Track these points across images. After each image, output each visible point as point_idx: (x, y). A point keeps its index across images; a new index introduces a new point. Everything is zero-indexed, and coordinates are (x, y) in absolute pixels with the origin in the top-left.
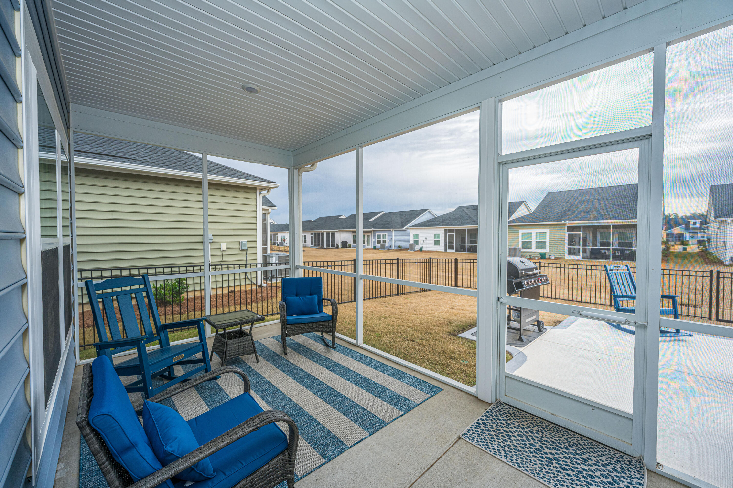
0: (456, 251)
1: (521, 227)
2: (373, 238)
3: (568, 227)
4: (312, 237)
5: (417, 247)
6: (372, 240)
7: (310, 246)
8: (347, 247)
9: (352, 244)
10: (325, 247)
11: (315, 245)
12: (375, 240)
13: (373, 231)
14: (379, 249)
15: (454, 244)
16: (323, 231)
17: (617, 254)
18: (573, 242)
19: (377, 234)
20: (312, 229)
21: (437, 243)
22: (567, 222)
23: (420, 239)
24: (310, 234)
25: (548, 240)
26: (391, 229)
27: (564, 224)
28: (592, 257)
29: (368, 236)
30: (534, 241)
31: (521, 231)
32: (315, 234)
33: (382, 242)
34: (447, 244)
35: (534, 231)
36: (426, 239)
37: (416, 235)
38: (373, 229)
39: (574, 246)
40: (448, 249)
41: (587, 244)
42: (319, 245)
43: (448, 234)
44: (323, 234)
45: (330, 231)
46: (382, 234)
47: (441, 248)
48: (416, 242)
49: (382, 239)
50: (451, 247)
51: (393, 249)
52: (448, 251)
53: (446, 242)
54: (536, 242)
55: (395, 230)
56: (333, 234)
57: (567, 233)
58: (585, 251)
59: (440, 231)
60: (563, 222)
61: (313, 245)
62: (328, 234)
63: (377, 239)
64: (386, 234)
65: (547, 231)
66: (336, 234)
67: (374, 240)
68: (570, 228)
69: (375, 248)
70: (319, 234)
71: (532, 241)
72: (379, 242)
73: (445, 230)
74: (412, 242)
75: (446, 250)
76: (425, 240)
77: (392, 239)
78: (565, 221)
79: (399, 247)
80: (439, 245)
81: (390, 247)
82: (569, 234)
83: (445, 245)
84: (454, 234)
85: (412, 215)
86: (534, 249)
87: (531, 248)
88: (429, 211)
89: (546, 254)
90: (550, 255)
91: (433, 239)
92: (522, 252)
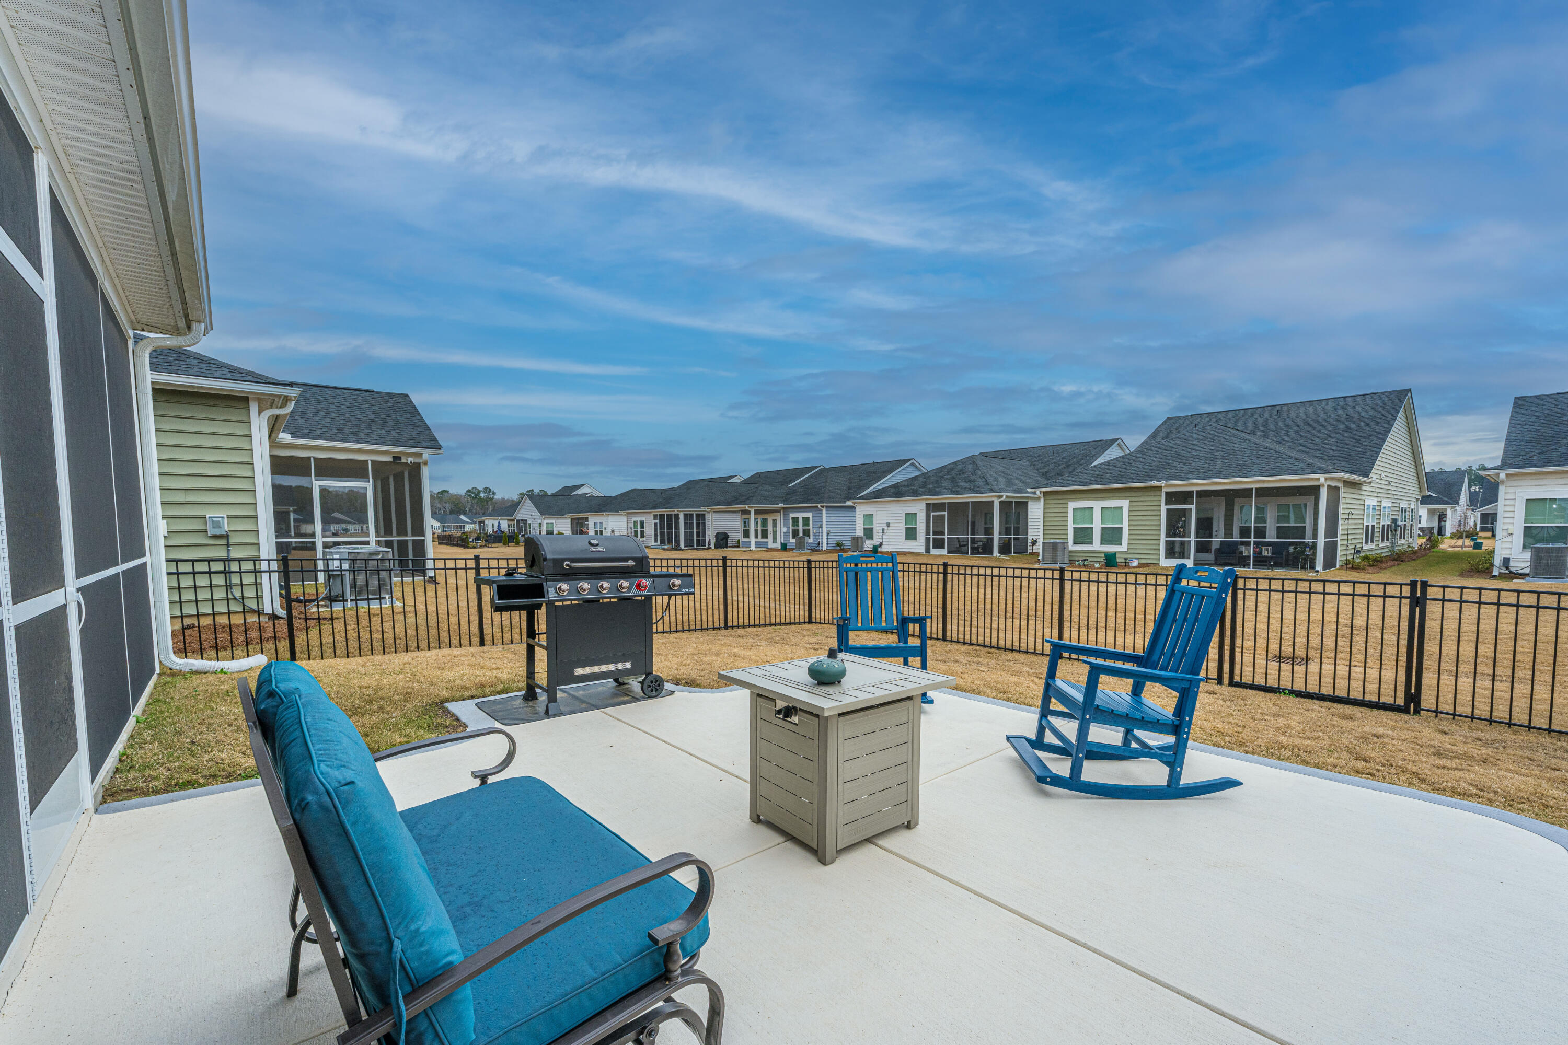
0: (949, 552)
1: (1073, 496)
2: (784, 525)
3: (1167, 493)
4: (656, 524)
5: (868, 545)
6: (781, 530)
7: (654, 544)
8: (727, 547)
9: (742, 539)
10: (682, 546)
11: (662, 542)
12: (788, 530)
13: (784, 508)
14: (792, 550)
15: (946, 537)
16: (676, 511)
17: (1265, 554)
18: (1178, 528)
19: (792, 515)
20: (655, 507)
21: (911, 534)
22: (1163, 483)
23: (877, 527)
24: (652, 517)
25: (1125, 526)
26: (819, 505)
27: (1160, 488)
28: (1218, 562)
29: (774, 522)
30: (1097, 526)
31: (1072, 505)
32: (662, 517)
33: (801, 534)
34: (932, 536)
35: (1097, 505)
36: (888, 525)
37: (869, 518)
38: (781, 505)
39: (1180, 537)
40: (934, 547)
41: (1214, 533)
42: (670, 541)
43: (932, 514)
44: (677, 516)
45: (694, 511)
46: (801, 516)
47: (918, 545)
48: (869, 533)
49: (801, 528)
50: (939, 544)
51: (824, 548)
52: (934, 551)
53: (928, 532)
54: (1102, 528)
55: (827, 507)
56: (701, 517)
57: (1164, 508)
58: (1202, 548)
59: (917, 507)
60: (1154, 483)
61: (659, 543)
62: (688, 517)
63: (791, 528)
64: (810, 515)
65: (1125, 503)
66: (708, 518)
67: (785, 530)
68: (1172, 497)
69: (784, 547)
70: (669, 516)
71: (1093, 526)
72: (795, 533)
73: (928, 505)
74: (859, 532)
75: (928, 551)
76: (886, 528)
77: (821, 527)
78: (1158, 480)
79: (838, 544)
80: (915, 539)
81: (819, 544)
82: (1168, 510)
83: (928, 540)
84: (946, 513)
85: (874, 473)
86: (1097, 545)
87: (1091, 544)
88: (912, 464)
89: (1118, 555)
90: (1126, 559)
91: (902, 527)
92: (1071, 552)
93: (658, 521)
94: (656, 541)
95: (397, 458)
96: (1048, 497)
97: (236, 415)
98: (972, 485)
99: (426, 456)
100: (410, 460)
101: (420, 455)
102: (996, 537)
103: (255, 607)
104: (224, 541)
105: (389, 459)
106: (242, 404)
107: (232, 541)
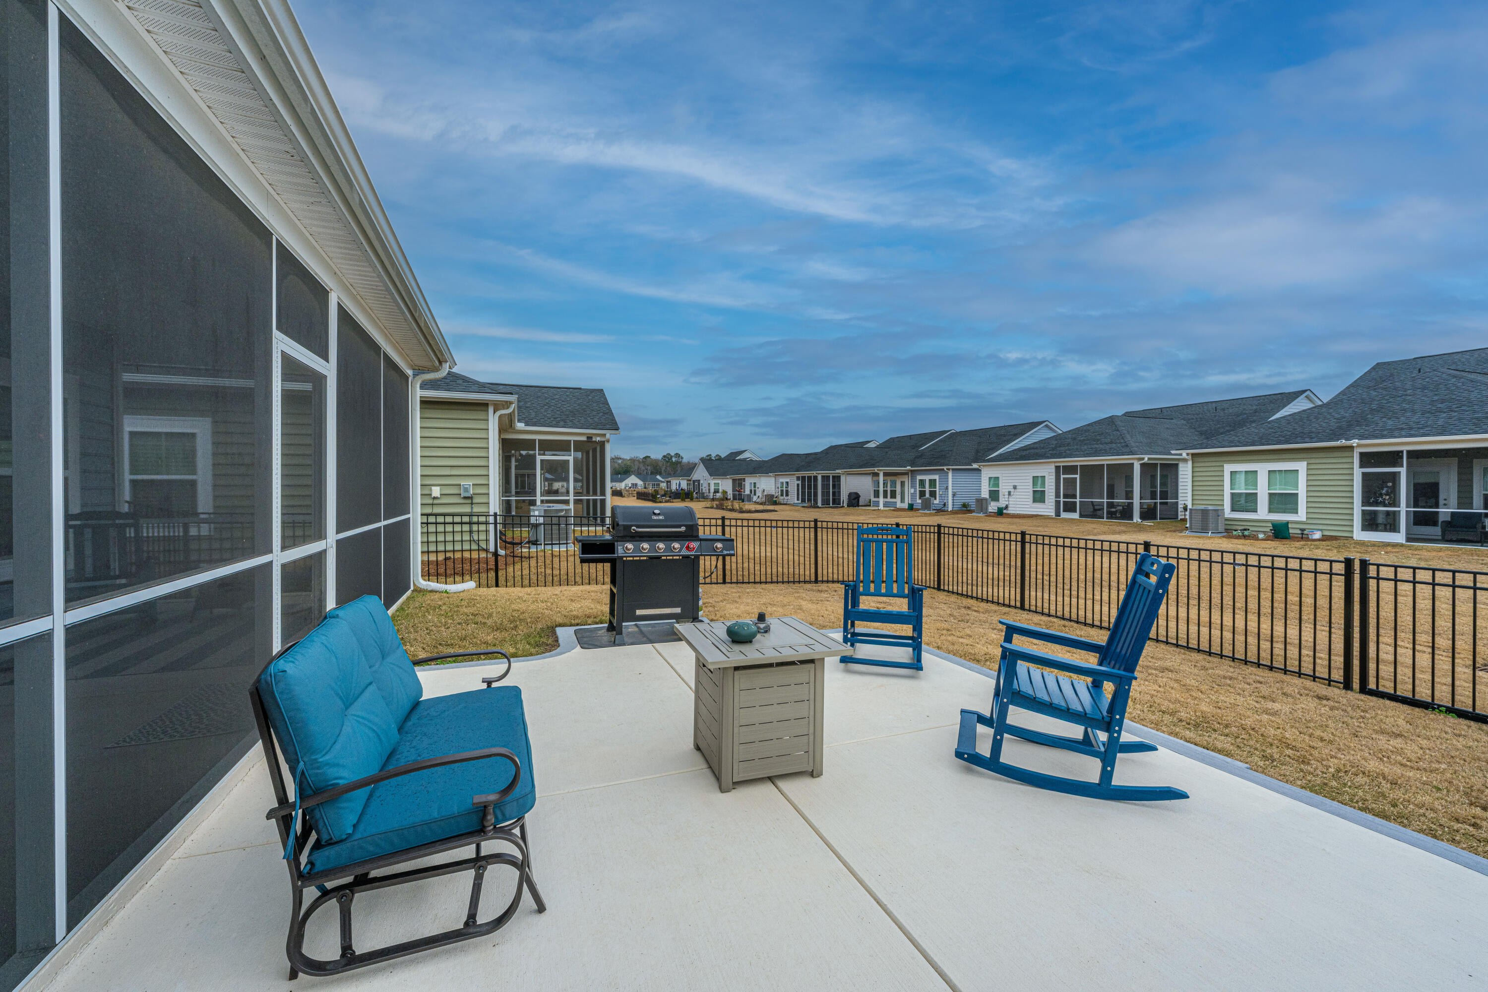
0: (1081, 516)
1: (1229, 458)
2: (912, 487)
3: (1362, 455)
4: (798, 485)
5: (993, 507)
6: (909, 491)
7: (796, 502)
8: (858, 506)
9: (873, 499)
10: (820, 504)
11: (803, 501)
12: (915, 491)
13: (912, 471)
14: (918, 510)
15: (1078, 500)
16: (814, 473)
18: (1381, 495)
19: (919, 477)
20: (798, 470)
21: (1039, 497)
22: (1355, 442)
23: (1003, 489)
24: (795, 478)
25: (1302, 491)
26: (945, 468)
27: (1351, 448)
28: (1448, 537)
29: (903, 484)
30: (1263, 491)
31: (1228, 468)
32: (803, 478)
33: (927, 495)
34: (1062, 500)
35: (1263, 469)
36: (1015, 487)
37: (995, 481)
38: (909, 468)
39: (1385, 506)
40: (1065, 511)
41: (1441, 502)
42: (809, 500)
43: (1062, 476)
44: (816, 478)
45: (830, 473)
46: (927, 478)
47: (1047, 508)
48: (994, 495)
49: (927, 489)
50: (1070, 508)
51: (950, 509)
52: (1064, 515)
53: (1057, 495)
54: (1270, 494)
55: (953, 470)
56: (837, 479)
57: (1358, 473)
58: (1420, 520)
59: (1047, 470)
60: (1343, 442)
61: (800, 502)
62: (825, 478)
63: (918, 489)
64: (936, 477)
65: (1301, 467)
66: (843, 478)
67: (912, 491)
68: (1367, 459)
69: (911, 507)
70: (810, 478)
71: (1258, 491)
72: (922, 494)
73: (1057, 468)
74: (985, 494)
75: (1058, 514)
76: (1012, 490)
77: (947, 488)
78: (1347, 439)
79: (964, 505)
80: (1044, 502)
81: (945, 505)
82: (1364, 475)
83: (1058, 503)
84: (1078, 476)
85: (1005, 436)
86: (1263, 512)
87: (1255, 511)
88: (1047, 426)
89: (1290, 526)
90: (1303, 530)
91: (1030, 489)
92: (1227, 520)
93: (800, 482)
94: (798, 500)
95: (589, 438)
96: (1196, 459)
97: (480, 415)
98: (1107, 447)
99: (608, 436)
100: (598, 439)
101: (604, 435)
102: (1136, 501)
103: (485, 547)
104: (469, 501)
105: (584, 438)
106: (482, 408)
107: (474, 501)
